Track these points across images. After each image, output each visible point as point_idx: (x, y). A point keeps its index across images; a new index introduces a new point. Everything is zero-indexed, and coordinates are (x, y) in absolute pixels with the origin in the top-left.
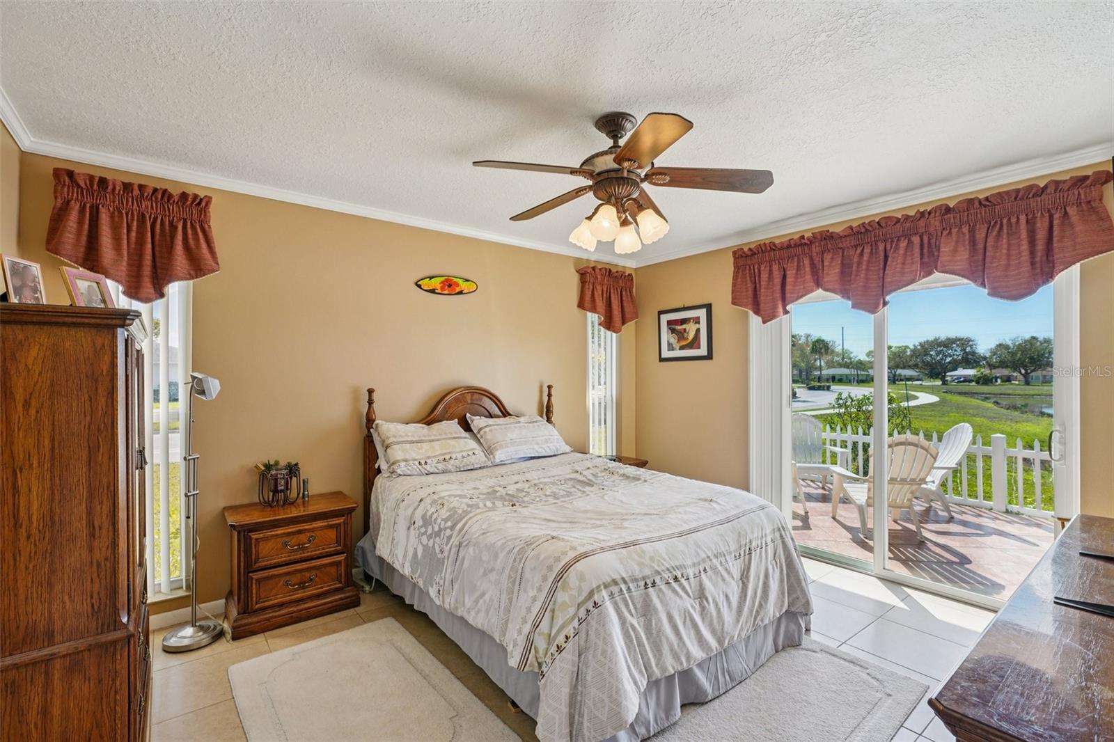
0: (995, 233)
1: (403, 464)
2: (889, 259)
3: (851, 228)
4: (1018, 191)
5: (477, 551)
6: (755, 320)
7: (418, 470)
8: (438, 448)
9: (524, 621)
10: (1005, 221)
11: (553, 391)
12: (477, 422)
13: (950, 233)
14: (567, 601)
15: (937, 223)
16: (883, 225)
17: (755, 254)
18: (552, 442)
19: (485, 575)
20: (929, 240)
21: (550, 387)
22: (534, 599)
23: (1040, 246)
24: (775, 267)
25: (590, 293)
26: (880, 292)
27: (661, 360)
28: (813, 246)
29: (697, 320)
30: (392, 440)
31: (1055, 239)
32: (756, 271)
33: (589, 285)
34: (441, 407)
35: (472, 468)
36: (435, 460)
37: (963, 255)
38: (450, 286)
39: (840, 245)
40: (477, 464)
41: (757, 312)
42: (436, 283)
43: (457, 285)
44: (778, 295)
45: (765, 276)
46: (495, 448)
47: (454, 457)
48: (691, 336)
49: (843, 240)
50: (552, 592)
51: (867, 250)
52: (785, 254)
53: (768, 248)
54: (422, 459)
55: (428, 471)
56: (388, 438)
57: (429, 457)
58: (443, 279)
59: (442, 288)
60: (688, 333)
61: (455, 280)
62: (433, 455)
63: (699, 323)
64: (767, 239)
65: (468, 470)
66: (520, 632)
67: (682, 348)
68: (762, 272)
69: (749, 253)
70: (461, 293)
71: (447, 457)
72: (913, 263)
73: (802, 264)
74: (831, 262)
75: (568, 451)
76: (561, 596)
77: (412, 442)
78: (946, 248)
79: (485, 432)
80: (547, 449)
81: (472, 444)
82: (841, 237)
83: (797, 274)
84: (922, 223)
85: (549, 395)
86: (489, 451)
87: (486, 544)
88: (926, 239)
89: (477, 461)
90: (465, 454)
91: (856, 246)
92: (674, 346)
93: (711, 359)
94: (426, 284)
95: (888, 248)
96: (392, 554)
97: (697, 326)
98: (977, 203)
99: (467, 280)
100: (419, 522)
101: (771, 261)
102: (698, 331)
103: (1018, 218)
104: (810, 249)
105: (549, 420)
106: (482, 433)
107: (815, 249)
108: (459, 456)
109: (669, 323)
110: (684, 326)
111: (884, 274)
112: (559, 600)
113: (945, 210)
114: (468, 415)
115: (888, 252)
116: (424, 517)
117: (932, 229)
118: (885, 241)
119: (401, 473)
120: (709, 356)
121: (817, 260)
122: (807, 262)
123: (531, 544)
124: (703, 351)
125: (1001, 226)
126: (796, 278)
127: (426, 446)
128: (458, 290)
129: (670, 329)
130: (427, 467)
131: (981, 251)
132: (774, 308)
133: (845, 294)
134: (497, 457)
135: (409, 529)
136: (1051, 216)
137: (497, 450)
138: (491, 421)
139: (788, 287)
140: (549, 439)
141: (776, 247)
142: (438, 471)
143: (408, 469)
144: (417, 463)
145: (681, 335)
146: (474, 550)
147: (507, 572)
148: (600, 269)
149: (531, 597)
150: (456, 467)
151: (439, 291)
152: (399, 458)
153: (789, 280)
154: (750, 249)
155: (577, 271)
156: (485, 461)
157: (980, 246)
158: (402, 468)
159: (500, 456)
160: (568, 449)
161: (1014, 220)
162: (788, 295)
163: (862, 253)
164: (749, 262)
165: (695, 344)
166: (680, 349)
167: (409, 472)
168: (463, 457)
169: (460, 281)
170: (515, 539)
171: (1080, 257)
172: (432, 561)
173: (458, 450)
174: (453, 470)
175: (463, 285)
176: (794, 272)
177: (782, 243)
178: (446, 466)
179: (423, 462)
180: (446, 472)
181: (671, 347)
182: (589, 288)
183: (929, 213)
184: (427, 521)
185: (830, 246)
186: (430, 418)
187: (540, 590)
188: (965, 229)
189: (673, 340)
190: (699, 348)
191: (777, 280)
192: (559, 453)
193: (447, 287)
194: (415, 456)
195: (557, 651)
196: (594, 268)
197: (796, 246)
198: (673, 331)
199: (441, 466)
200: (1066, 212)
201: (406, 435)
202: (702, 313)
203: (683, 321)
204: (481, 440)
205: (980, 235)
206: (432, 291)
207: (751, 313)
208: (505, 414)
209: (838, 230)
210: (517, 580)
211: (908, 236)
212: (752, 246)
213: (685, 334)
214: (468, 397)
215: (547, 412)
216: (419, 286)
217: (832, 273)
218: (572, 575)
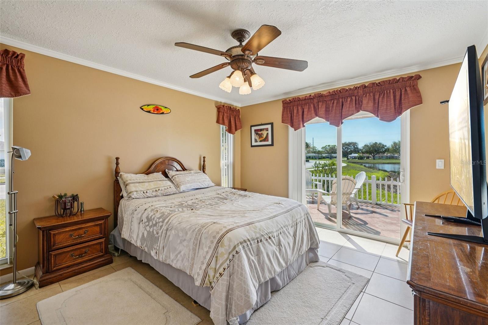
0: (382, 96)
1: (135, 193)
2: (344, 105)
3: (329, 92)
4: (390, 80)
5: (176, 232)
6: (291, 129)
7: (143, 196)
8: (152, 185)
9: (202, 263)
10: (385, 92)
11: (206, 159)
12: (171, 173)
13: (366, 96)
14: (224, 252)
15: (361, 92)
16: (342, 92)
17: (291, 102)
18: (206, 182)
19: (181, 243)
20: (358, 98)
21: (204, 158)
22: (207, 252)
23: (397, 102)
24: (299, 108)
25: (222, 116)
26: (340, 118)
27: (252, 146)
28: (315, 99)
29: (267, 130)
30: (129, 181)
31: (402, 99)
32: (292, 109)
33: (221, 113)
34: (153, 166)
35: (169, 194)
36: (151, 191)
37: (371, 104)
38: (157, 110)
39: (325, 99)
40: (172, 192)
41: (292, 126)
42: (151, 108)
43: (161, 110)
44: (301, 119)
45: (295, 111)
46: (180, 184)
47: (160, 189)
48: (265, 136)
49: (326, 97)
50: (216, 248)
51: (335, 102)
52: (303, 102)
53: (297, 100)
54: (144, 190)
55: (148, 196)
56: (127, 181)
57: (148, 190)
58: (154, 106)
59: (154, 111)
60: (263, 135)
61: (160, 107)
62: (149, 188)
63: (268, 130)
64: (296, 96)
65: (167, 195)
67: (261, 141)
68: (294, 110)
69: (289, 102)
70: (163, 113)
71: (157, 189)
72: (353, 107)
73: (310, 107)
74: (322, 106)
75: (213, 185)
76: (221, 250)
77: (139, 183)
78: (365, 101)
79: (175, 178)
80: (204, 185)
81: (169, 183)
82: (326, 96)
83: (308, 110)
84: (356, 91)
85: (204, 161)
86: (177, 186)
87: (181, 228)
88: (357, 98)
89: (172, 191)
90: (166, 188)
91: (331, 100)
92: (258, 140)
93: (273, 146)
94: (145, 108)
95: (343, 101)
96: (130, 236)
97: (267, 132)
98: (376, 85)
99: (166, 108)
100: (145, 220)
101: (298, 105)
102: (268, 134)
103: (390, 91)
104: (313, 101)
105: (204, 172)
106: (173, 178)
107: (315, 101)
108: (163, 188)
109: (255, 130)
110: (261, 132)
111: (342, 111)
112: (220, 252)
113: (364, 87)
114: (166, 170)
115: (343, 103)
116: (147, 218)
117: (359, 94)
118: (342, 98)
119: (134, 197)
120: (272, 145)
121: (316, 105)
122: (312, 106)
123: (204, 227)
124: (270, 142)
125: (384, 93)
126: (308, 112)
127: (146, 184)
128: (161, 112)
129: (256, 133)
130: (148, 194)
131: (377, 103)
132: (299, 124)
133: (327, 119)
134: (181, 189)
135: (139, 223)
136: (401, 91)
137: (181, 185)
138: (178, 173)
139: (305, 116)
140: (205, 180)
141: (300, 99)
142: (153, 196)
143: (138, 195)
144: (142, 192)
145: (260, 136)
146: (175, 232)
147: (192, 240)
148: (226, 107)
149: (205, 252)
150: (162, 194)
151: (152, 112)
152: (133, 190)
153: (305, 113)
154: (290, 100)
155: (216, 107)
156: (176, 191)
157: (377, 101)
158: (134, 195)
159: (182, 188)
160: (213, 184)
161: (388, 92)
162: (305, 119)
163: (333, 103)
164: (289, 106)
165: (266, 139)
166: (260, 142)
167: (138, 197)
168: (165, 189)
169: (163, 108)
170: (196, 225)
171: (411, 106)
172: (152, 238)
173: (162, 186)
174: (160, 195)
175: (164, 110)
176: (307, 110)
177: (303, 98)
178: (157, 194)
179: (145, 192)
180: (157, 196)
181: (256, 141)
182: (221, 114)
183: (359, 88)
184: (149, 219)
185: (321, 99)
186: (148, 172)
187: (210, 248)
188: (372, 94)
189: (257, 138)
190: (268, 141)
191: (301, 113)
192: (209, 186)
193: (156, 110)
194: (141, 189)
195: (220, 276)
196: (223, 106)
197: (308, 99)
198: (257, 134)
199: (154, 194)
200: (406, 89)
201: (137, 179)
202: (269, 127)
203: (261, 130)
204: (174, 181)
205: (377, 97)
206: (149, 112)
207: (289, 126)
208: (184, 169)
209: (324, 93)
210: (198, 244)
211: (351, 97)
212: (290, 99)
213: (262, 135)
214: (167, 162)
215: (203, 168)
216: (142, 109)
217: (322, 111)
218: (225, 239)
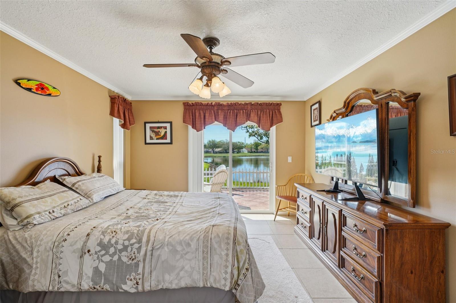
0: (262, 113)
1: (37, 216)
2: (238, 116)
3: (228, 104)
4: (267, 103)
5: (171, 248)
7: (49, 218)
8: (57, 200)
9: (226, 267)
10: (264, 110)
13: (253, 111)
14: (243, 248)
15: (250, 108)
16: (236, 105)
17: (193, 105)
18: (116, 186)
19: (182, 257)
20: (247, 112)
21: (99, 157)
22: (227, 255)
23: (271, 118)
24: (201, 112)
25: (117, 109)
26: (235, 125)
27: (146, 143)
28: (215, 107)
29: (165, 128)
30: (18, 200)
31: (274, 117)
32: (194, 112)
33: (117, 105)
35: (81, 208)
36: (59, 208)
37: (256, 118)
38: (42, 89)
39: (224, 108)
40: (84, 205)
41: (194, 127)
42: (33, 84)
43: (48, 89)
44: (203, 122)
45: (197, 114)
46: (90, 194)
47: (70, 203)
48: (162, 134)
49: (225, 107)
51: (231, 112)
52: (205, 107)
53: (199, 104)
54: (50, 210)
55: (55, 217)
56: (14, 199)
57: (54, 207)
58: (38, 83)
59: (37, 89)
60: (161, 133)
61: (47, 85)
62: (56, 205)
63: (166, 129)
64: (197, 101)
65: (80, 210)
66: (226, 273)
67: (157, 139)
68: (196, 113)
69: (192, 105)
70: (50, 95)
71: (66, 205)
72: (244, 118)
73: (211, 112)
74: (221, 113)
75: (123, 190)
76: (239, 248)
77: (37, 199)
78: (252, 115)
79: (79, 185)
80: (112, 191)
82: (224, 106)
83: (209, 115)
84: (246, 106)
85: (99, 161)
86: (87, 196)
88: (247, 111)
89: (84, 204)
90: (76, 201)
91: (229, 110)
92: (154, 138)
93: (172, 144)
94: (24, 83)
95: (237, 112)
97: (165, 130)
98: (258, 104)
99: (54, 88)
100: (96, 248)
101: (199, 109)
102: (166, 132)
103: (267, 110)
104: (214, 108)
106: (76, 186)
107: (216, 108)
108: (72, 202)
109: (151, 128)
110: (159, 130)
111: (236, 119)
112: (238, 250)
113: (251, 104)
115: (237, 114)
117: (248, 109)
118: (236, 110)
119: (37, 223)
120: (171, 143)
121: (216, 111)
122: (213, 112)
124: (168, 140)
125: (264, 112)
126: (209, 117)
127: (49, 199)
128: (48, 92)
129: (151, 130)
130: (55, 214)
131: (259, 118)
132: (202, 126)
133: (225, 125)
134: (94, 199)
136: (272, 111)
137: (93, 195)
139: (206, 120)
140: (114, 185)
141: (202, 104)
142: (61, 215)
143: (42, 219)
144: (47, 213)
145: (157, 133)
147: (201, 250)
148: (121, 98)
150: (72, 210)
151: (34, 91)
152: (32, 213)
153: (207, 117)
154: (192, 103)
155: (110, 96)
156: (88, 203)
157: (259, 116)
158: (37, 219)
159: (96, 198)
161: (266, 111)
162: (206, 122)
163: (230, 112)
164: (191, 108)
165: (164, 137)
166: (156, 139)
167: (43, 221)
168: (75, 203)
169: (50, 88)
172: (120, 268)
173: (71, 199)
174: (70, 213)
175: (51, 90)
176: (208, 114)
177: (205, 104)
178: (66, 211)
179: (51, 211)
180: (66, 215)
181: (151, 138)
182: (117, 106)
183: (248, 104)
184: (105, 246)
185: (220, 108)
187: (227, 249)
188: (256, 111)
189: (153, 135)
190: (167, 139)
191: (202, 117)
192: (119, 191)
193: (40, 89)
194: (44, 208)
195: (247, 271)
196: (118, 96)
197: (209, 106)
198: (153, 131)
199: (63, 212)
200: (275, 111)
201: (30, 195)
202: (168, 125)
203: (159, 128)
204: (78, 191)
205: (259, 113)
206: (30, 90)
207: (190, 127)
208: (78, 173)
209: (225, 103)
211: (243, 110)
212: (193, 102)
213: (159, 133)
215: (98, 170)
216: (19, 84)
217: (221, 117)
218: (239, 237)
